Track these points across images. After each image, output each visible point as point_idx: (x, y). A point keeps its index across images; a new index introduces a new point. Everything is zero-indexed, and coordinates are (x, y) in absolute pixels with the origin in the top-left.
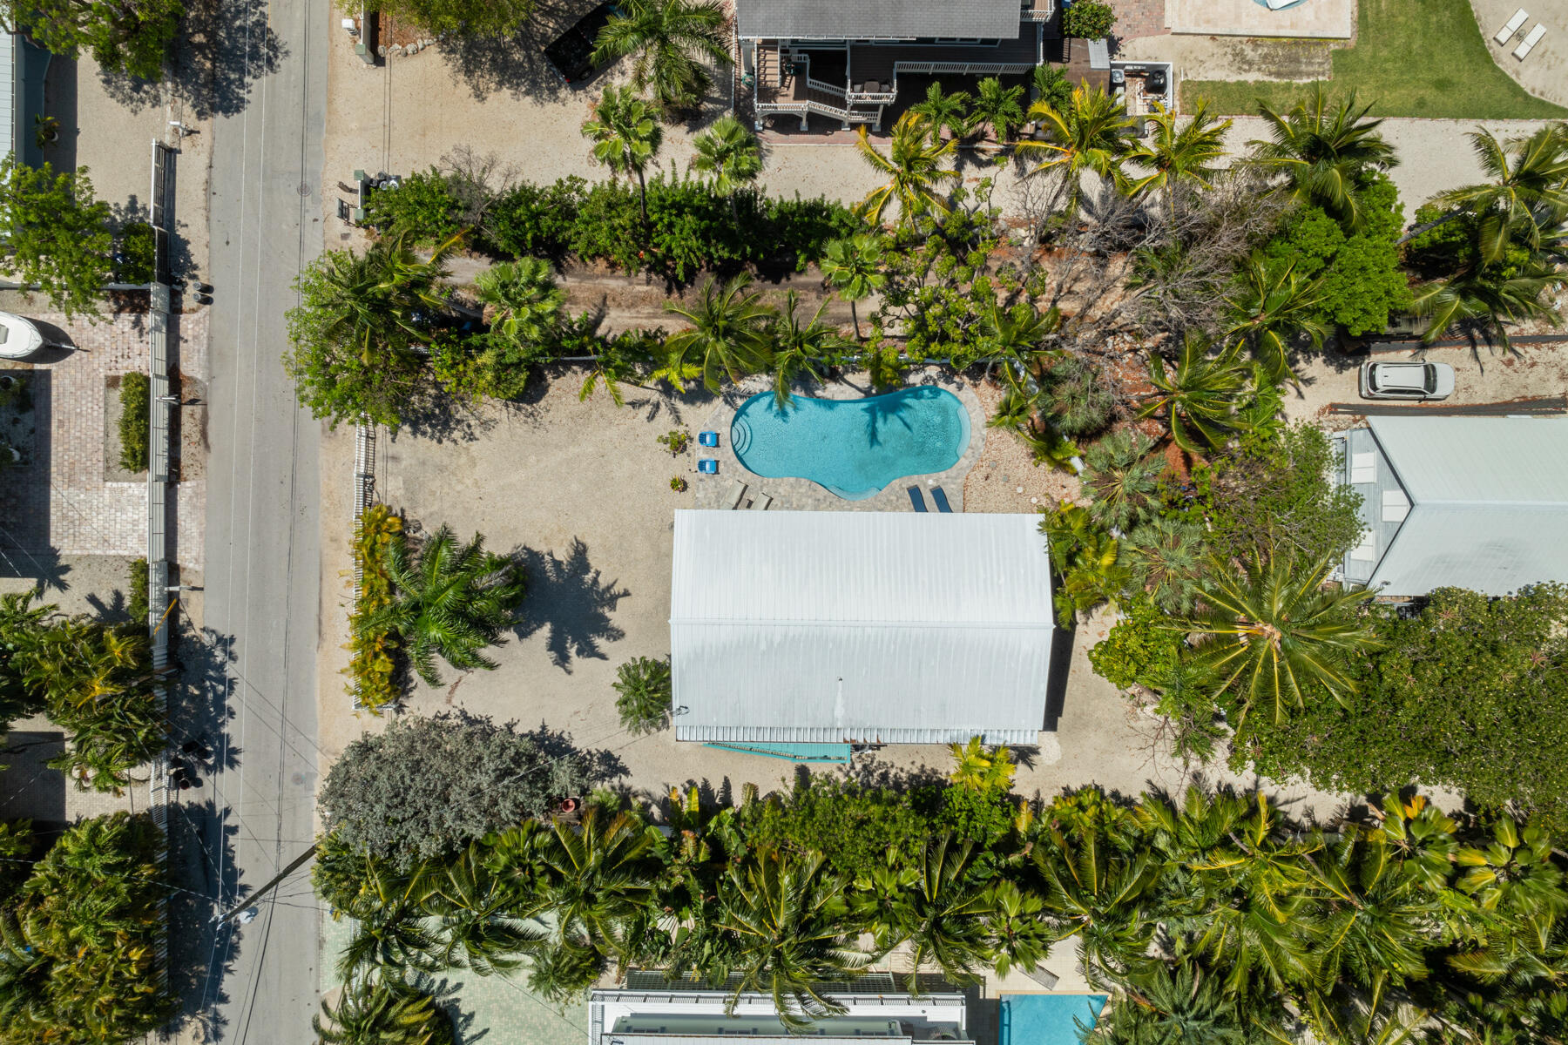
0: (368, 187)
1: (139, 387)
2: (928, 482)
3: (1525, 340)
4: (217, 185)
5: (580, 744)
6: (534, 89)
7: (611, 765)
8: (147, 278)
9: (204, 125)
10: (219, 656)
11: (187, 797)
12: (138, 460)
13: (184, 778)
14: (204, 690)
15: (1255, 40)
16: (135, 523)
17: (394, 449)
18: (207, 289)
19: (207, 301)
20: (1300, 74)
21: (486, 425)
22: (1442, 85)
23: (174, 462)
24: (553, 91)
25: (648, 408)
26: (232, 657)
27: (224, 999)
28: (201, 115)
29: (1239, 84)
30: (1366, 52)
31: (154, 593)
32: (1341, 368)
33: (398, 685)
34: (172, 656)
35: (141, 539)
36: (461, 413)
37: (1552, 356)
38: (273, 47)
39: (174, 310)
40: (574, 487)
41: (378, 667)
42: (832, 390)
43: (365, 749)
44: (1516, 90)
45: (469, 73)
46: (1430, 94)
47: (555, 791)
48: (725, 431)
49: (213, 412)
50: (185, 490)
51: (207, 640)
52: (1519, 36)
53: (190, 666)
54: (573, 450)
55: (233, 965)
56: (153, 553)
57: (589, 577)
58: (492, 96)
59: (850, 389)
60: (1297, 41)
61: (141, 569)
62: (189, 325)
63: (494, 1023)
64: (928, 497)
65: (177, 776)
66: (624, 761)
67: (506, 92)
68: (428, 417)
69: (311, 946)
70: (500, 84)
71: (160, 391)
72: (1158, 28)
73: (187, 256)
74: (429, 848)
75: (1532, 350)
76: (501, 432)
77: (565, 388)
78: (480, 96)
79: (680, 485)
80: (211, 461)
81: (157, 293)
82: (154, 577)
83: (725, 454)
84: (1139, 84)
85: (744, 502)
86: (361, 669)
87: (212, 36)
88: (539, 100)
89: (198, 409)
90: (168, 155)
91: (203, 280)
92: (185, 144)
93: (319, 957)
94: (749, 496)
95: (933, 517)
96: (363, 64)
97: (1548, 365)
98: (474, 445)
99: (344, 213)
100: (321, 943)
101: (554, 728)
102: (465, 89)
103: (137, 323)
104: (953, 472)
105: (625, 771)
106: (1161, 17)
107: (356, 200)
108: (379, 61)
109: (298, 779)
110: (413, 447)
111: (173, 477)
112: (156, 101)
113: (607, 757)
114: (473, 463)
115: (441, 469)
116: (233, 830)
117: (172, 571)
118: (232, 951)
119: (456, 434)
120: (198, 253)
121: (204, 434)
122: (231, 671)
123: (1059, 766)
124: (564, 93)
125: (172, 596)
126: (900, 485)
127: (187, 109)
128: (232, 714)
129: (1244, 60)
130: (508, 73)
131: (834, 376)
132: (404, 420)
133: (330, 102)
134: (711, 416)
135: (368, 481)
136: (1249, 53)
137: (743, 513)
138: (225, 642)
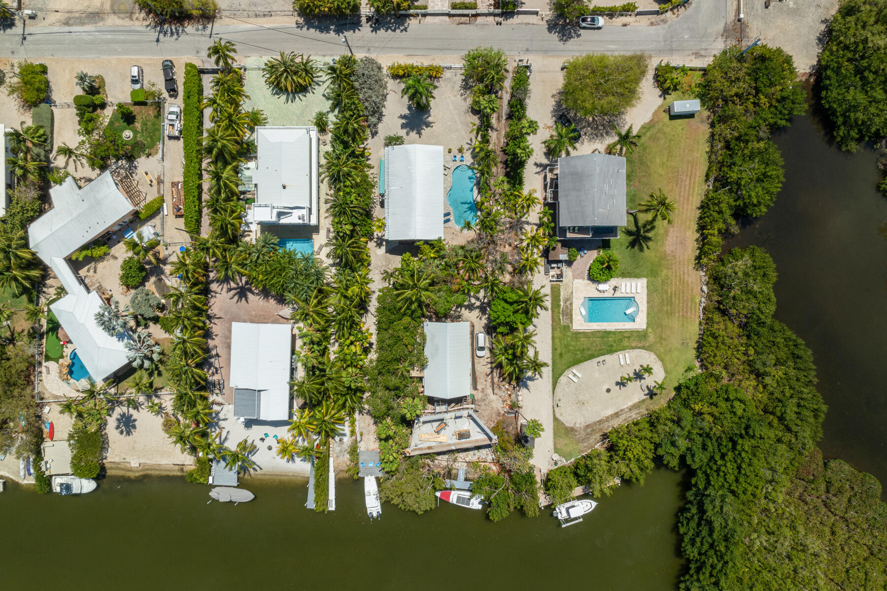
0: (527, 67)
1: (474, 6)
2: (452, 217)
3: (492, 378)
4: (528, 26)
5: (380, 126)
6: (555, 111)
7: (374, 134)
8: (503, 9)
9: (544, 22)
10: (402, 28)
11: (364, 20)
12: (454, 6)
13: (369, 19)
14: (392, 24)
15: (571, 304)
16: (437, 5)
17: (458, 75)
18: (501, 24)
19: (497, 24)
20: (563, 316)
21: (465, 99)
22: (561, 355)
23: (454, 15)
24: (554, 116)
25: (470, 142)
26: (402, 31)
27: (308, 29)
28: (547, 21)
29: (560, 300)
30: (569, 334)
31: (419, 11)
32: (484, 328)
33: (395, 76)
34: (402, 15)
35: (433, 7)
36: (468, 92)
37: (488, 386)
38: (565, 41)
39: (495, 15)
40: (449, 123)
41: (400, 71)
42: (476, 191)
43: (380, 68)
44: (560, 375)
45: (559, 93)
46: (558, 351)
47: (370, 118)
48: (464, 163)
49: (467, 25)
50: (446, 18)
51: (406, 25)
52: (575, 375)
53: (399, 20)
54: (459, 123)
55: (318, 32)
56: (430, 10)
57: (424, 128)
58: (553, 99)
59: (475, 196)
60: (571, 315)
61: (425, 8)
62: (491, 19)
63: (303, 103)
64: (448, 217)
65: (370, 17)
66: (375, 137)
67: (554, 103)
68: (467, 84)
69: (323, 53)
70: (556, 102)
71: (473, 12)
72: (574, 277)
73: (509, 18)
74: (356, 84)
75: (490, 380)
76: (463, 103)
77: (476, 120)
78: (553, 96)
79: (450, 152)
80: (454, 25)
81: (499, 11)
82: (423, 11)
83: (458, 163)
84: (559, 273)
85: (446, 168)
86: (400, 67)
87: (568, 24)
88: (552, 112)
89: (468, 22)
90: (536, 13)
91: (503, 22)
92: (539, 17)
93: (320, 55)
94: (447, 169)
95: (442, 219)
96: (561, 65)
97: (486, 385)
98: (459, 96)
99: (520, 61)
100: (324, 56)
101: (384, 118)
102: (555, 92)
103: (491, 5)
104: (454, 224)
105: (373, 137)
106: (577, 278)
107: (525, 64)
108: (562, 69)
109: (369, 50)
110: (459, 79)
111: (449, 15)
112: (550, 10)
113: (376, 133)
114: (455, 96)
115: (453, 87)
116: (354, 32)
117: (424, 15)
118: (321, 31)
119: (462, 91)
120: (510, 21)
121: (462, 23)
122: (398, 31)
123: (376, 254)
124: (554, 118)
125: (418, 15)
126: (451, 210)
127: (549, 18)
128: (386, 31)
129: (566, 301)
130: (559, 104)
131: (479, 192)
132: (466, 77)
133: (551, 56)
134: (468, 159)
135: (450, 68)
136: (568, 303)
137: (443, 167)
138: (405, 30)
